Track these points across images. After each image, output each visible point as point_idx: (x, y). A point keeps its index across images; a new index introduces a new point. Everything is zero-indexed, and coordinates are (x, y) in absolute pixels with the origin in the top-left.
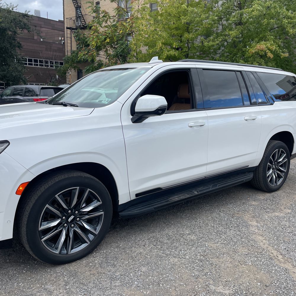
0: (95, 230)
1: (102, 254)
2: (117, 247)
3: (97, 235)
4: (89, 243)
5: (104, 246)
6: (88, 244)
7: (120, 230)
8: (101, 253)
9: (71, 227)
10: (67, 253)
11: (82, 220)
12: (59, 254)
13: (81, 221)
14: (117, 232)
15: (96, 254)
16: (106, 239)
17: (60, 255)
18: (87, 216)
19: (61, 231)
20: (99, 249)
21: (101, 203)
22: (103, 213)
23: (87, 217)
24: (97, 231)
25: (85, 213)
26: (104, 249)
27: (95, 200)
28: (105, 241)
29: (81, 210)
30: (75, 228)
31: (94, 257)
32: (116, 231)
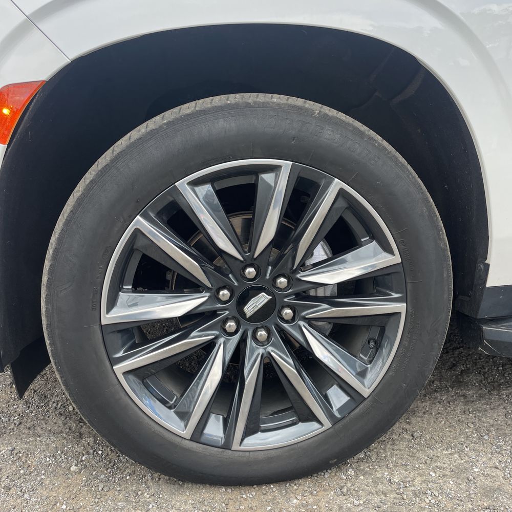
0: (362, 374)
1: (380, 487)
2: (458, 472)
3: (365, 399)
4: (327, 424)
5: (401, 447)
6: (324, 428)
7: (481, 397)
8: (375, 483)
9: (254, 337)
10: (227, 445)
11: (304, 319)
12: (190, 440)
13: (302, 323)
14: (466, 403)
15: (357, 476)
16: (413, 420)
17: (194, 446)
18: (326, 306)
19: (209, 347)
20: (374, 458)
21: (395, 259)
22: (401, 307)
23: (326, 311)
24: (366, 382)
25: (321, 292)
26: (396, 464)
27: (367, 243)
28: (407, 427)
29: (302, 274)
30: (270, 349)
31: (345, 490)
32: (465, 396)
